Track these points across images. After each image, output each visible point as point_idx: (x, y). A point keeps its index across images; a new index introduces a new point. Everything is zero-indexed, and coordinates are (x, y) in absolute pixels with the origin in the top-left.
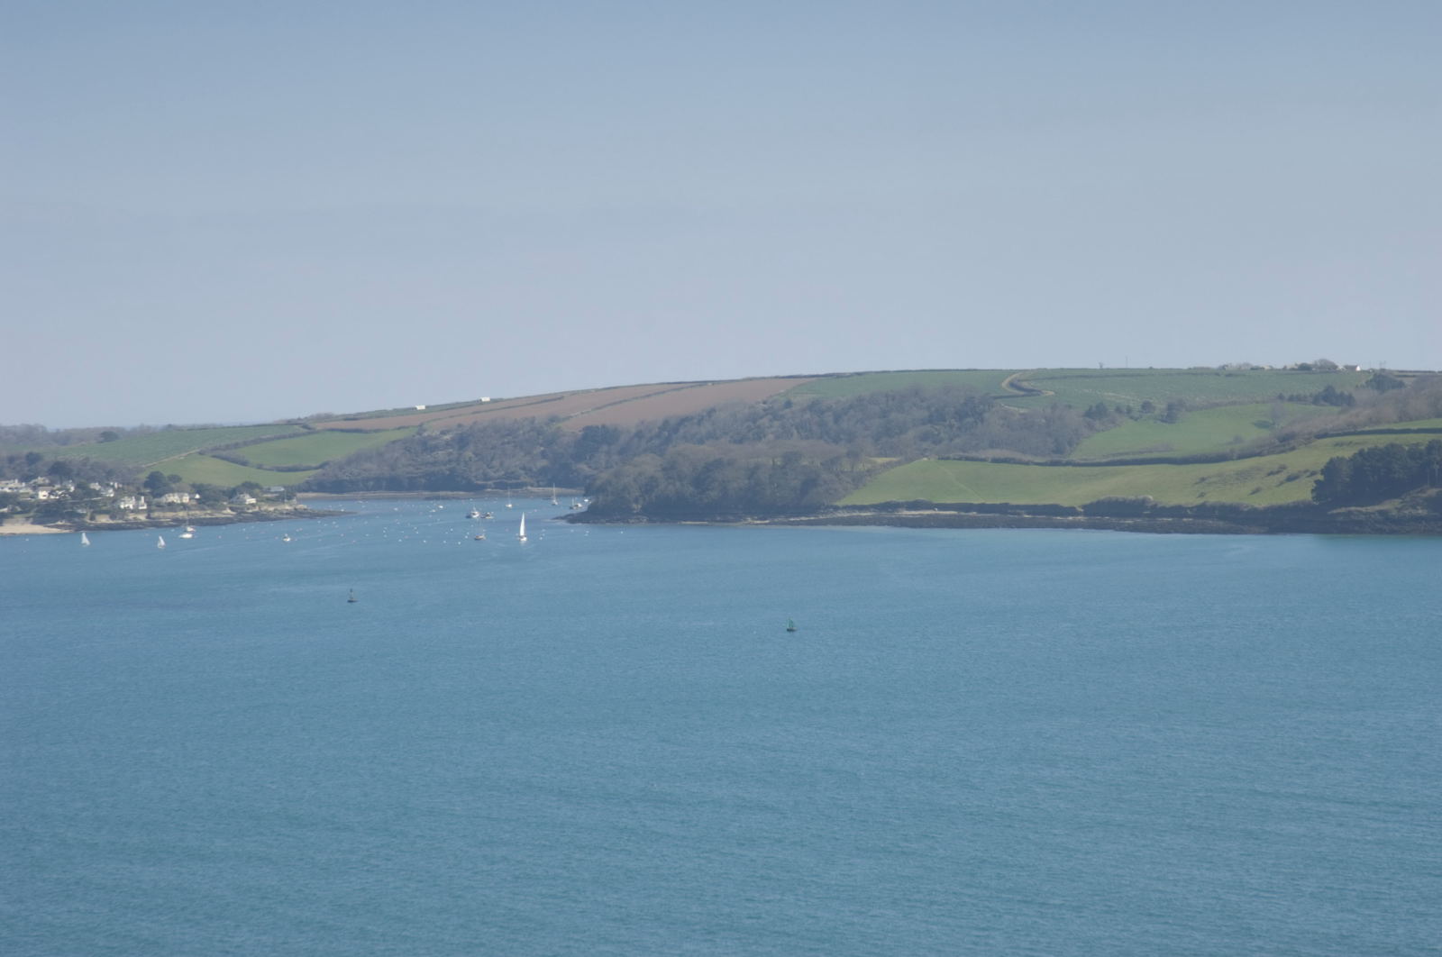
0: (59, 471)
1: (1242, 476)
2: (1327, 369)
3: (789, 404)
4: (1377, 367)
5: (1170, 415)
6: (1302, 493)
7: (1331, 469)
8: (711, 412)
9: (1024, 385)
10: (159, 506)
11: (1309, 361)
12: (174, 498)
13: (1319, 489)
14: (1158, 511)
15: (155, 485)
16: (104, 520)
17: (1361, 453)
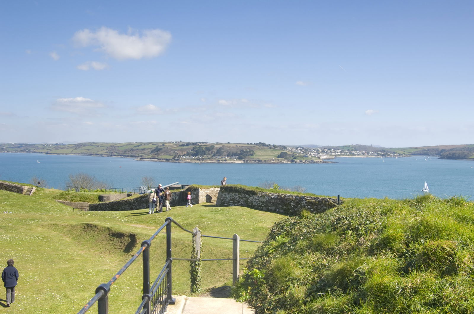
0: (384, 151)
3: (465, 147)
8: (456, 148)
10: (394, 155)
12: (396, 155)
15: (394, 153)
16: (388, 156)
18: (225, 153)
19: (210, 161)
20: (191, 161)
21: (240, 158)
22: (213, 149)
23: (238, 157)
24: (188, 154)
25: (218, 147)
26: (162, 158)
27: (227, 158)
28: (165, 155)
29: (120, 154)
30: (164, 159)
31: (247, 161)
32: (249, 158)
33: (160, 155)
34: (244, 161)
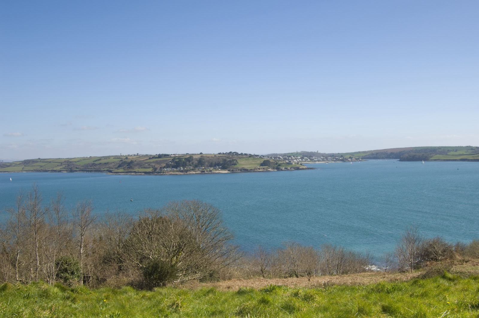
5: (456, 151)
10: (352, 160)
18: (207, 163)
19: (194, 173)
20: (173, 173)
21: (224, 168)
22: (193, 159)
23: (221, 167)
24: (168, 166)
25: (197, 157)
26: (140, 171)
27: (211, 169)
28: (139, 168)
29: (80, 169)
30: (143, 172)
31: (232, 170)
32: (233, 167)
33: (135, 168)
34: (229, 171)
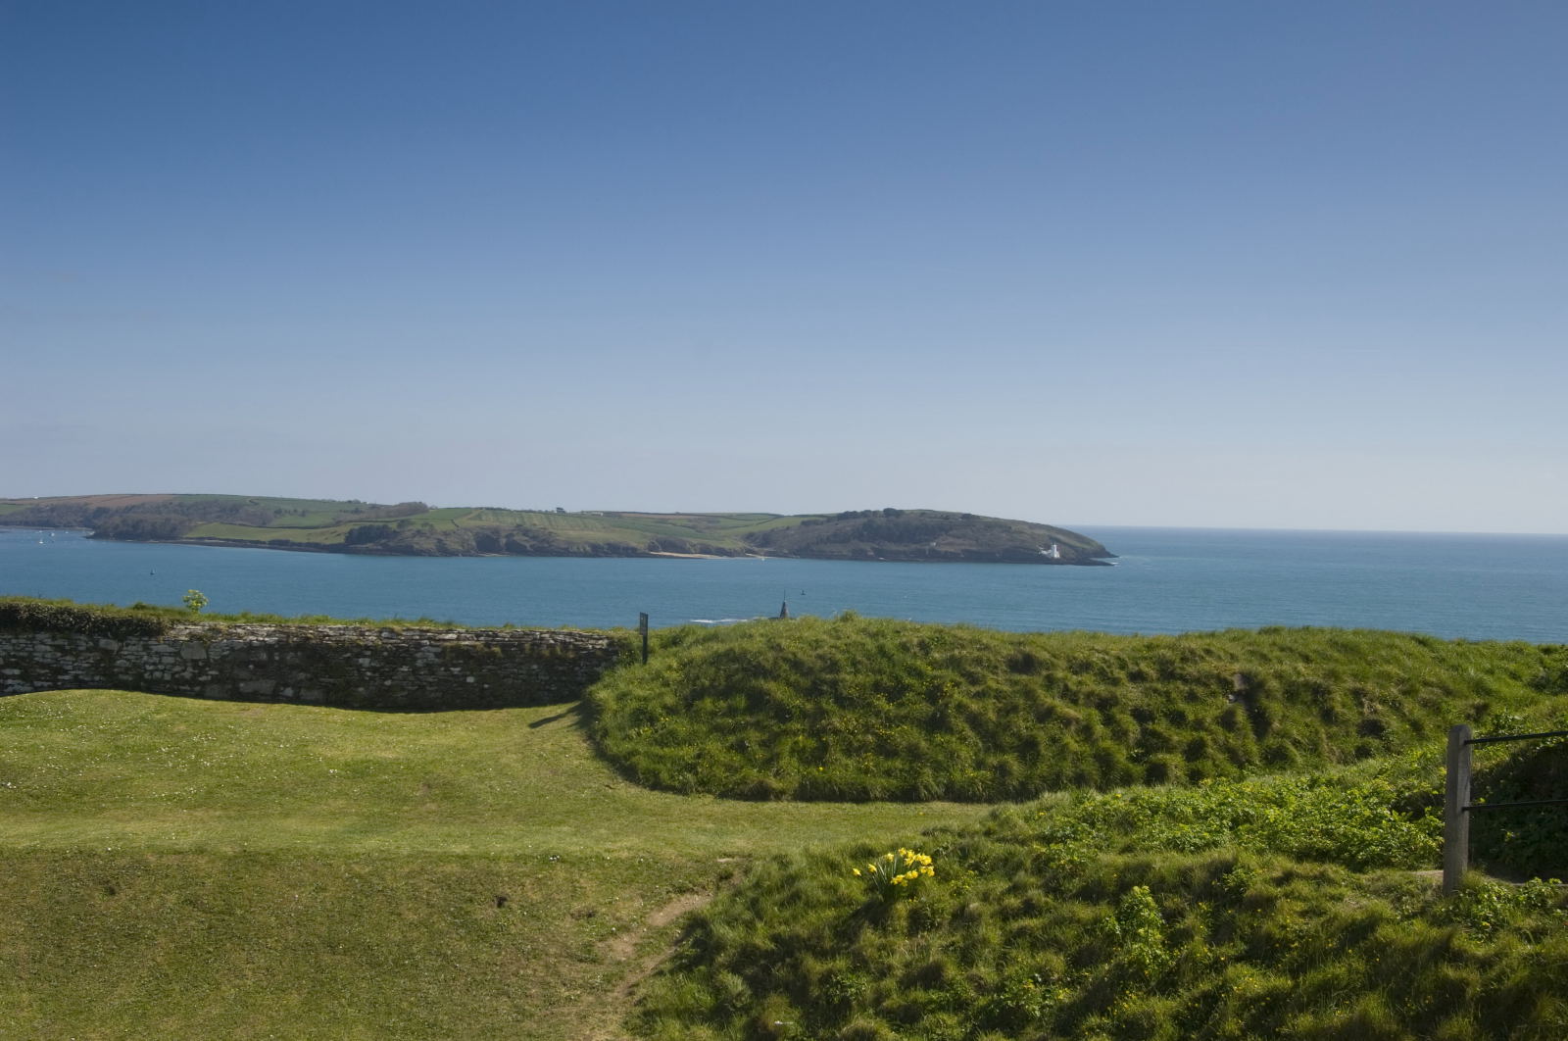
1: (322, 534)
2: (358, 502)
4: (373, 502)
5: (303, 514)
6: (341, 540)
7: (351, 532)
9: (254, 501)
11: (352, 499)
13: (347, 539)
14: (294, 544)
17: (361, 528)
